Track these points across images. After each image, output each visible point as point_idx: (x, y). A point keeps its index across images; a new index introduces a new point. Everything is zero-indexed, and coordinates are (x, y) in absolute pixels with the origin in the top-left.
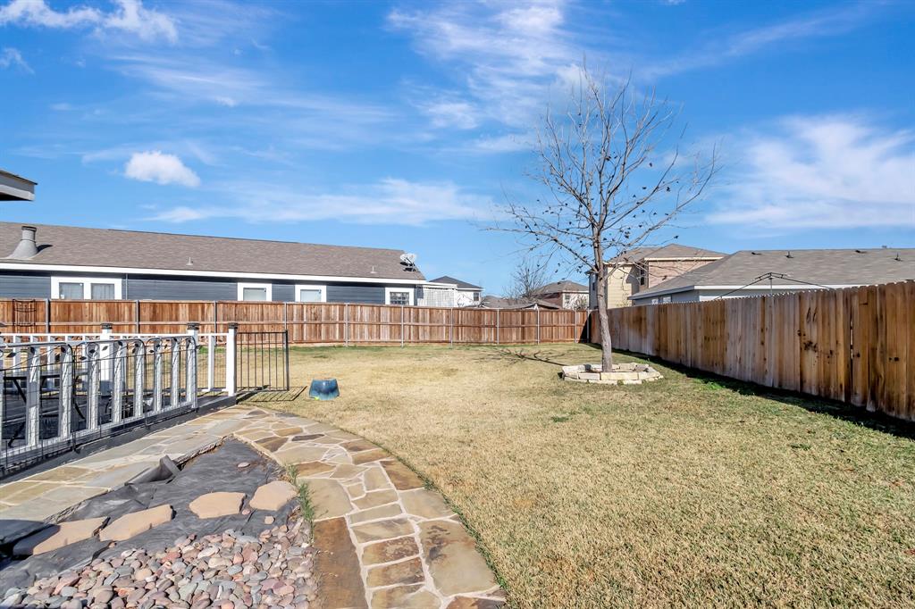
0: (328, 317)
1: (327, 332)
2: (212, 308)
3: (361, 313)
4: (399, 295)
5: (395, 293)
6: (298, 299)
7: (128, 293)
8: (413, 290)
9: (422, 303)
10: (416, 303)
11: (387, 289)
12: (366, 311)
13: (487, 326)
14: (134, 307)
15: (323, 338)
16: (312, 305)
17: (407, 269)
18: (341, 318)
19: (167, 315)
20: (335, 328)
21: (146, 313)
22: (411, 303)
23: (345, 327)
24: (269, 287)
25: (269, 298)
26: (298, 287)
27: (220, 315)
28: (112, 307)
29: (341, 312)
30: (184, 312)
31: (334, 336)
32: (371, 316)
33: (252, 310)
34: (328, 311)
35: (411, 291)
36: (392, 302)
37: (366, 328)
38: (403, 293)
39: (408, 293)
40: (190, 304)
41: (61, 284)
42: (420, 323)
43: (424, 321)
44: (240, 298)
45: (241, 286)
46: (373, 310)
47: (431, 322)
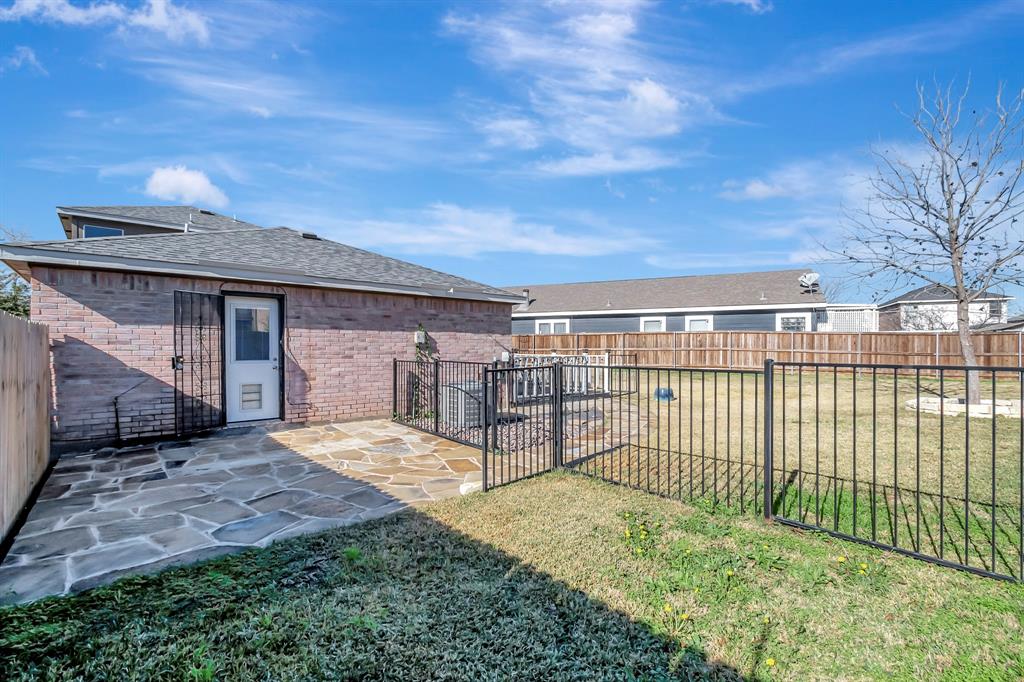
0: (712, 344)
1: (712, 358)
2: (622, 338)
3: (746, 340)
4: (792, 321)
5: (788, 318)
6: (687, 329)
7: (573, 328)
8: (810, 314)
9: (822, 328)
10: (814, 328)
11: (777, 315)
12: (751, 339)
13: (918, 355)
14: (576, 338)
15: (707, 363)
16: (698, 334)
17: (806, 291)
18: (725, 345)
19: (593, 343)
20: (719, 355)
21: (582, 343)
22: (808, 328)
23: (729, 353)
24: (663, 319)
25: (663, 329)
26: (688, 318)
27: (627, 343)
28: (564, 337)
29: (725, 339)
30: (603, 341)
31: (718, 363)
32: (756, 344)
33: (649, 338)
34: (713, 338)
35: (808, 316)
36: (784, 328)
37: (750, 355)
38: (798, 318)
39: (804, 318)
40: (608, 336)
41: (540, 324)
42: (815, 351)
43: (821, 346)
44: (642, 330)
45: (643, 319)
46: (758, 337)
47: (830, 349)
